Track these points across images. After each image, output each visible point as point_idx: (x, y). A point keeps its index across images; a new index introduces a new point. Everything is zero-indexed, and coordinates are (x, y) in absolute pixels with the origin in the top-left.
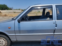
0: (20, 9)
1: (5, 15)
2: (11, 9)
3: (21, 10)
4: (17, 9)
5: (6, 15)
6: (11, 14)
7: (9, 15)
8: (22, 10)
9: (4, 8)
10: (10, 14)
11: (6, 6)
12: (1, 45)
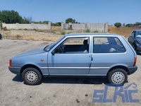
0: (47, 23)
1: (18, 37)
2: (28, 22)
4: (40, 23)
5: (20, 36)
6: (29, 33)
7: (24, 35)
9: (13, 18)
10: (26, 35)
11: (17, 13)
12: (30, 80)
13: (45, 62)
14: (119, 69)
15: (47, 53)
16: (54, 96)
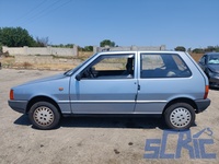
0: (72, 46)
1: (26, 65)
2: (42, 45)
3: (75, 48)
4: (61, 46)
5: (30, 65)
6: (43, 60)
7: (36, 63)
8: (79, 49)
9: (19, 39)
10: (39, 63)
11: (25, 32)
12: (42, 121)
13: (66, 92)
14: (181, 104)
15: (68, 78)
16: (80, 145)
